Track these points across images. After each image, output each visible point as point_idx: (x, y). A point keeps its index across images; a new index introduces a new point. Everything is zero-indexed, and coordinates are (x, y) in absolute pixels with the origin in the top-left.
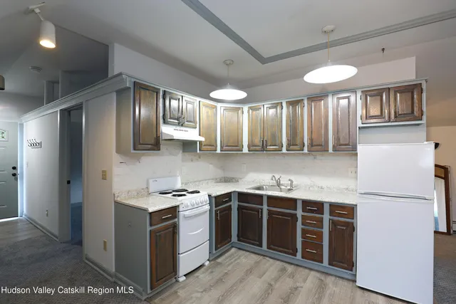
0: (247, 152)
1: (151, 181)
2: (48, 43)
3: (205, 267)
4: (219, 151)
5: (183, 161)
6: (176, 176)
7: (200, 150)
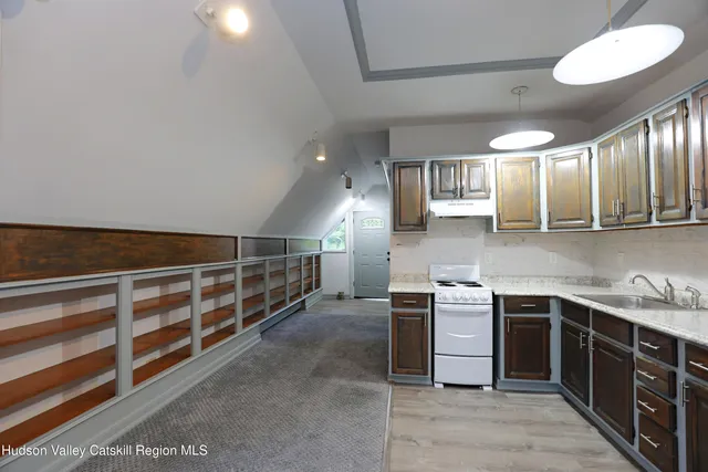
0: (601, 228)
1: (432, 267)
2: (321, 158)
3: (480, 391)
4: (544, 228)
5: (486, 245)
6: (473, 264)
7: (498, 229)
